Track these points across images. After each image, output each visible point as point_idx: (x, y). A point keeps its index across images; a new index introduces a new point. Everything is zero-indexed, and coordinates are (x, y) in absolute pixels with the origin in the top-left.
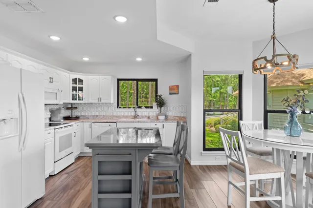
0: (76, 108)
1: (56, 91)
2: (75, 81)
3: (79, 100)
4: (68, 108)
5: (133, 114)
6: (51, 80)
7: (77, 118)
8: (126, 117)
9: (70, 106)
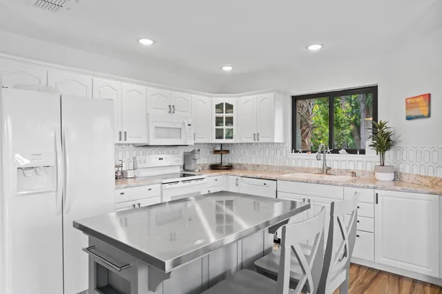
0: (228, 152)
1: (179, 126)
2: (219, 107)
3: (227, 138)
4: (216, 152)
5: (320, 165)
6: (172, 109)
7: (229, 167)
8: (307, 171)
9: (219, 149)
